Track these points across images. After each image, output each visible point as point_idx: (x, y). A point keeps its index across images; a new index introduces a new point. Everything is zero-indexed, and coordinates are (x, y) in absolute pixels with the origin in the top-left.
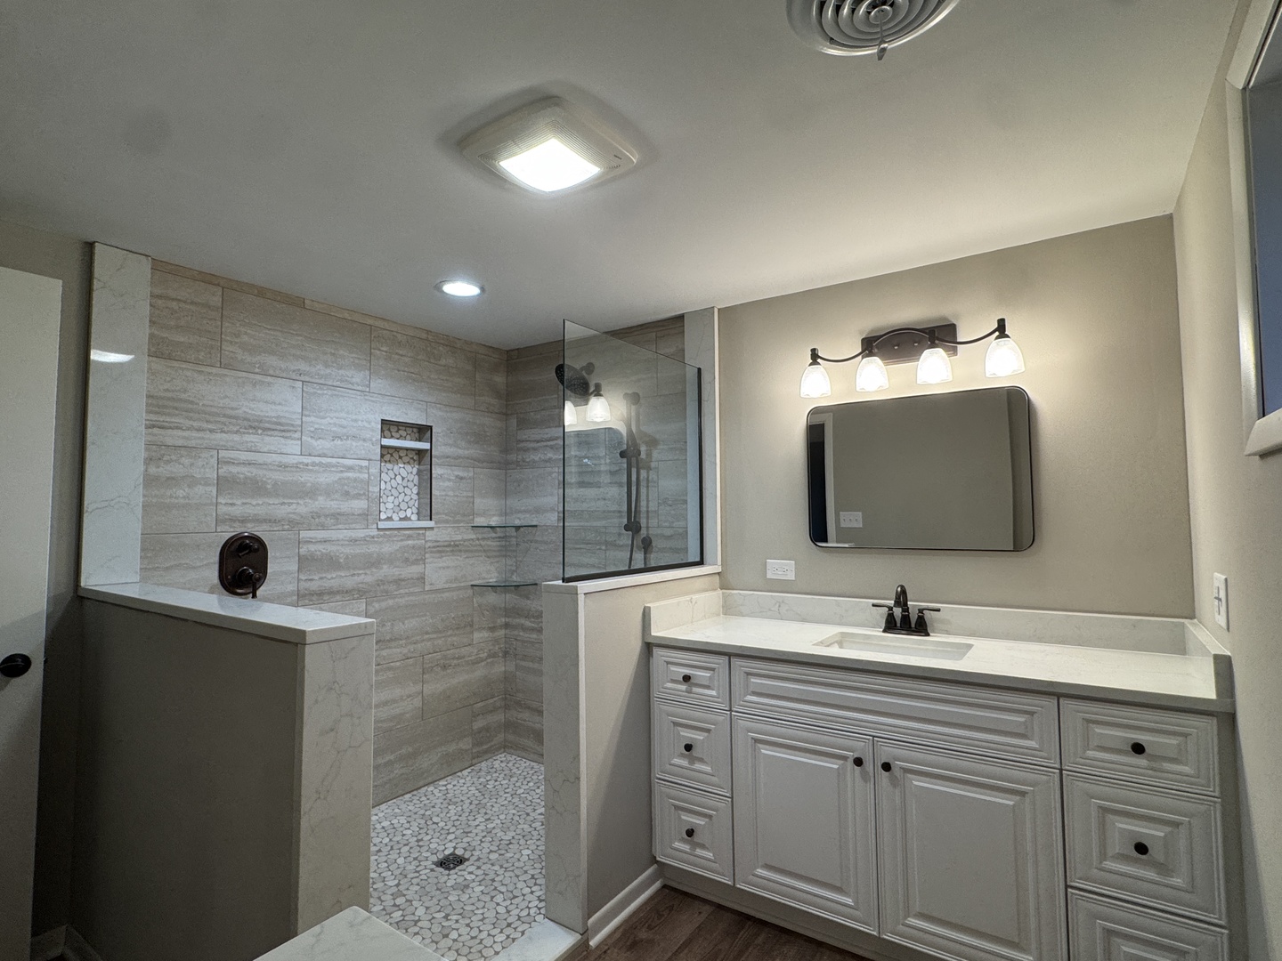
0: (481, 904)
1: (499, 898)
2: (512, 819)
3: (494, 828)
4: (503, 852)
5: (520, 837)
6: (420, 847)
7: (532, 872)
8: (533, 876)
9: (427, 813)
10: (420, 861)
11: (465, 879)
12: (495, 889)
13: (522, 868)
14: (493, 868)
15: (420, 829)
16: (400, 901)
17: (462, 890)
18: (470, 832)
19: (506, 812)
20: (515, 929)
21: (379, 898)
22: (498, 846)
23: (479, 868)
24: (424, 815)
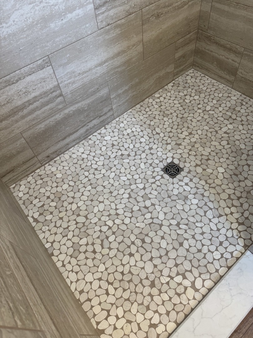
0: (198, 218)
1: (210, 214)
2: (206, 135)
3: (195, 142)
4: (205, 167)
5: (215, 154)
6: (152, 154)
7: (228, 191)
8: (229, 195)
9: (152, 123)
10: (154, 168)
11: (184, 190)
12: (206, 204)
13: (220, 186)
14: (201, 182)
15: (150, 138)
16: (148, 203)
17: (184, 201)
18: (181, 145)
19: (201, 128)
20: (226, 248)
21: (135, 199)
22: (201, 161)
23: (191, 180)
24: (150, 125)
